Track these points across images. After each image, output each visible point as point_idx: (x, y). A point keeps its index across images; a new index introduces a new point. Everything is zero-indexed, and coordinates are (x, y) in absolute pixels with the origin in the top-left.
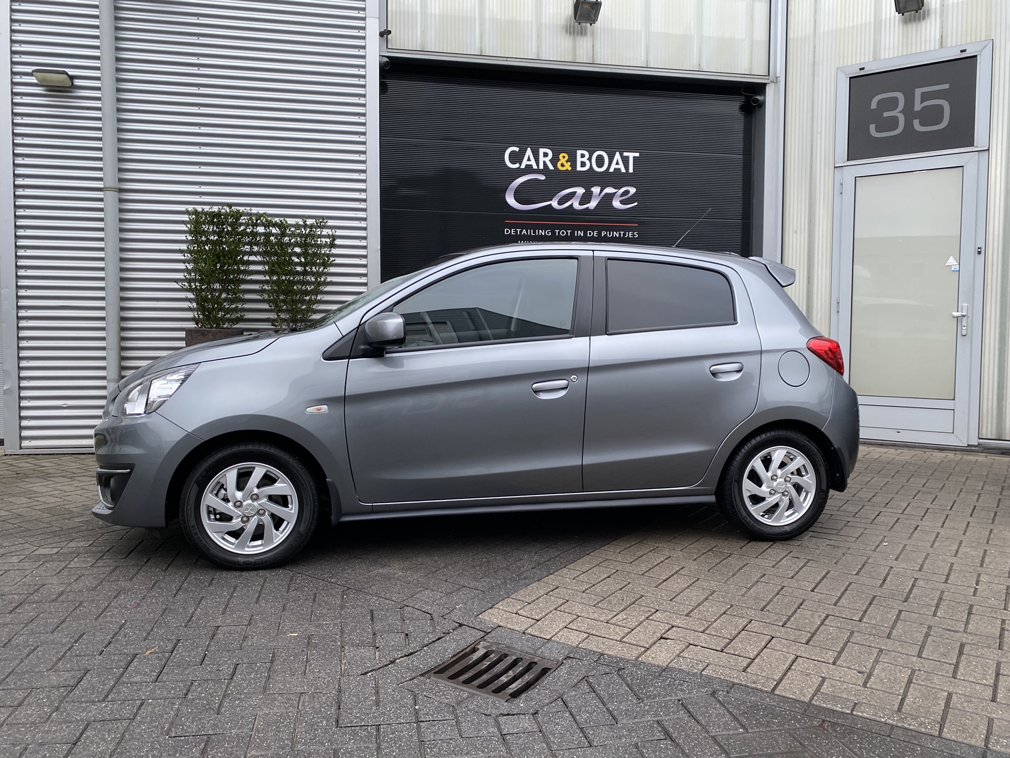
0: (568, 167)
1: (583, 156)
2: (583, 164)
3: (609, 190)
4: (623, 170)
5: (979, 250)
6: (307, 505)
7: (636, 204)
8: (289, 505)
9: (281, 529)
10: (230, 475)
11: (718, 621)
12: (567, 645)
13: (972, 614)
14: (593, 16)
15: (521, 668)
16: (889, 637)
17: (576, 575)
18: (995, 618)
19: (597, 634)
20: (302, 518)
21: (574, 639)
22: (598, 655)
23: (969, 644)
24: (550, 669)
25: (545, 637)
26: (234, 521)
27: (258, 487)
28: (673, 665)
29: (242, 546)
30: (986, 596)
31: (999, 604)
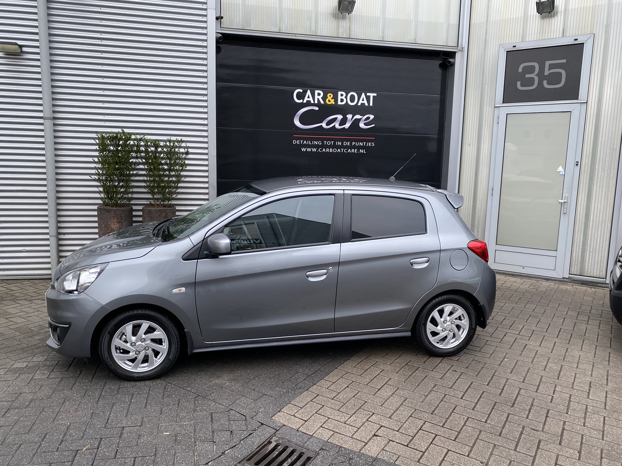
0: (332, 102)
1: (342, 95)
2: (342, 100)
3: (358, 117)
4: (367, 104)
5: (577, 163)
6: (173, 344)
7: (374, 125)
8: (163, 344)
9: (158, 357)
10: (128, 328)
11: (407, 422)
12: (322, 440)
13: (548, 417)
14: (350, 8)
15: (295, 457)
16: (500, 435)
17: (329, 385)
18: (560, 420)
19: (339, 432)
20: (171, 351)
21: (325, 435)
22: (338, 448)
23: (544, 440)
24: (312, 458)
25: (309, 434)
26: (130, 354)
27: (145, 334)
28: (379, 456)
29: (136, 367)
30: (557, 403)
31: (564, 409)
